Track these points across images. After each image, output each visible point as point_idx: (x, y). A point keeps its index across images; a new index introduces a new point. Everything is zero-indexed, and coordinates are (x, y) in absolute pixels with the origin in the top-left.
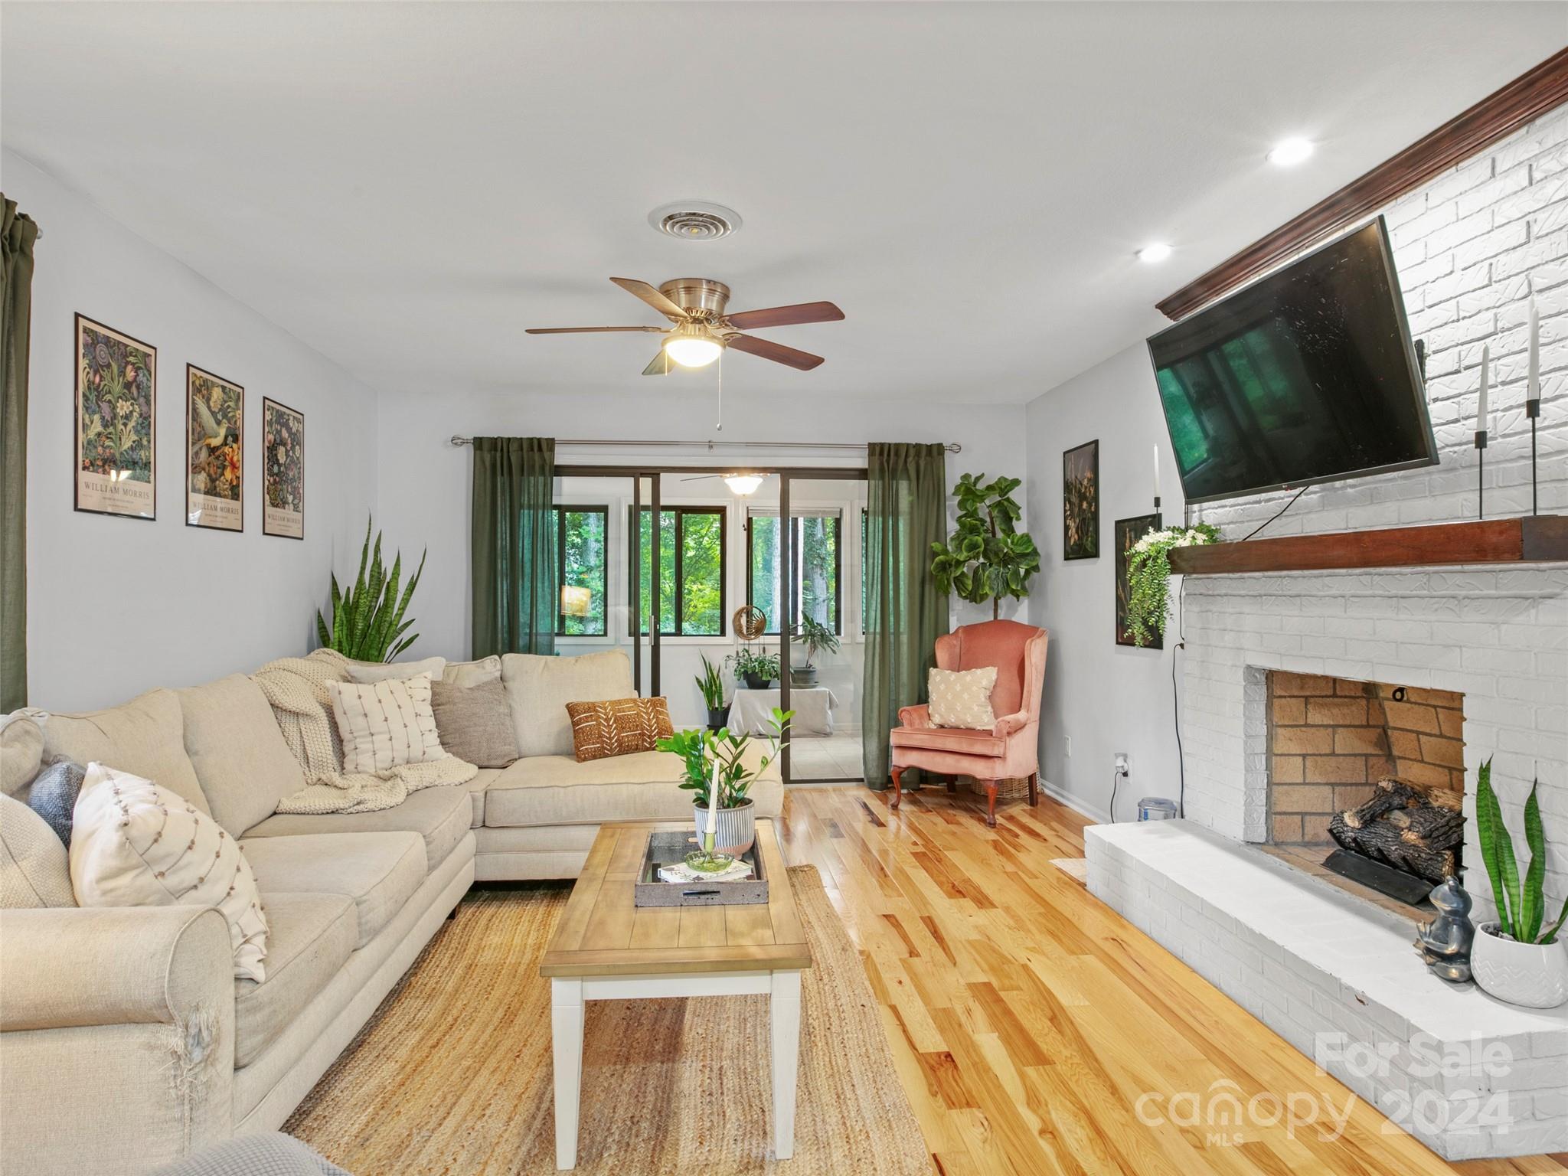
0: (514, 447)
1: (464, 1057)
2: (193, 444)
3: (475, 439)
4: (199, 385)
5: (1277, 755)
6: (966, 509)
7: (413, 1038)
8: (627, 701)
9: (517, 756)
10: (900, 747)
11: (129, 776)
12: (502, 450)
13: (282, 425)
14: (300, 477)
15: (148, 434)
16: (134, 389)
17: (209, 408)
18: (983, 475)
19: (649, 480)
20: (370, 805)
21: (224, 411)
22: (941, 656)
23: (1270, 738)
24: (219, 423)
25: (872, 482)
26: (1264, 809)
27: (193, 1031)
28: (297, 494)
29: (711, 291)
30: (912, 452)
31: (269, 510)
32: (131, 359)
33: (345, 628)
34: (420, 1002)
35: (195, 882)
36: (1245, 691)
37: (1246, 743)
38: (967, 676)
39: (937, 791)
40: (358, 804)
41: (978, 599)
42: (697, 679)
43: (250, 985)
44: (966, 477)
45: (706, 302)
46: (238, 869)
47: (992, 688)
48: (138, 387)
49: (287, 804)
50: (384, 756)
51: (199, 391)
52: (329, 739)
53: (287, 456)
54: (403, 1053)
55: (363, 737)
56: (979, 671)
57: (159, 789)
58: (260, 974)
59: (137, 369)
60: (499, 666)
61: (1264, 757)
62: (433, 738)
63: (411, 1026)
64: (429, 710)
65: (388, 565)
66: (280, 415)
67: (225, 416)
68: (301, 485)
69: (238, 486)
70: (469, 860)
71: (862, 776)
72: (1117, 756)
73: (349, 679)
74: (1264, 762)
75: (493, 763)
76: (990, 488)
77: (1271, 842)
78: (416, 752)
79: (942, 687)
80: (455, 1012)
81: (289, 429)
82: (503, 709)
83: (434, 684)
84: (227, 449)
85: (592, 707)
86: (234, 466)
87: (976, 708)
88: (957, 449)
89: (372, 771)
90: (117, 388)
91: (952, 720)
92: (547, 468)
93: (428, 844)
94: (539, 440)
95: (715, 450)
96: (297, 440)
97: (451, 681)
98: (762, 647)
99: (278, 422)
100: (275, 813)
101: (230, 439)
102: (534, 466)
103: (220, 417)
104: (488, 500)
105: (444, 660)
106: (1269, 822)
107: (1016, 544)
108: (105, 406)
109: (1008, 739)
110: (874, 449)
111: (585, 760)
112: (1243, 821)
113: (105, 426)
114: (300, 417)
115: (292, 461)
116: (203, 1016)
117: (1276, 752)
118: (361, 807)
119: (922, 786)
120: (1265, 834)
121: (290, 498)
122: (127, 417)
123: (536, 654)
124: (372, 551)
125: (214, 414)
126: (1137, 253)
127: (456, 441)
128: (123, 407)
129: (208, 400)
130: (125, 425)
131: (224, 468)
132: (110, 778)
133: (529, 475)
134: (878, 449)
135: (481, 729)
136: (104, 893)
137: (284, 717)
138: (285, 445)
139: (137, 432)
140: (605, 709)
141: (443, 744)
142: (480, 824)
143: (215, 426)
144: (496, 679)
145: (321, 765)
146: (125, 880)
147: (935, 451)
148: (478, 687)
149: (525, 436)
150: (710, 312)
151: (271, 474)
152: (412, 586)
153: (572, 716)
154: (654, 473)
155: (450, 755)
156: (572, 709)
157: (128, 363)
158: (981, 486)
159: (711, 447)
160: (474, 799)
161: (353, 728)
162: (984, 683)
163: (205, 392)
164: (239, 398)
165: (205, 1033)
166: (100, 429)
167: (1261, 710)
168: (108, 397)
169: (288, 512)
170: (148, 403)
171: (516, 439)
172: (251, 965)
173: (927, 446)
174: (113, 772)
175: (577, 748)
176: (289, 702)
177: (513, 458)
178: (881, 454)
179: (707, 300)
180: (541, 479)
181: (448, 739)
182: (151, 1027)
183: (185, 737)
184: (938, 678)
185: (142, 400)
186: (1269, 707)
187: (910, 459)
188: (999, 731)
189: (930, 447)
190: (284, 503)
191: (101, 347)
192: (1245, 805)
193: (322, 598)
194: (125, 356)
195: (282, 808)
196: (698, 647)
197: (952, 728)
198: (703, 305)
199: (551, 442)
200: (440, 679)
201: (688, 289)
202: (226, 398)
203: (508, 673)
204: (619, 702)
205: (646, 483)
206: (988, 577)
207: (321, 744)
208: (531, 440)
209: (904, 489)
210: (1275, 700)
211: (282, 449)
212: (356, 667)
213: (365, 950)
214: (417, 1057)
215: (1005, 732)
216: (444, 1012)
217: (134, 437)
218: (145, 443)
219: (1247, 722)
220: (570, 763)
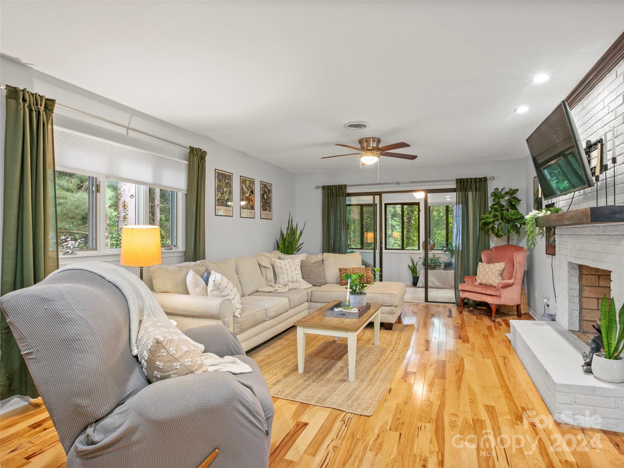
0: (334, 188)
1: (289, 352)
2: (242, 196)
3: (323, 186)
4: (243, 181)
5: (584, 297)
6: (495, 202)
7: (281, 347)
8: (357, 268)
9: (325, 283)
10: (463, 291)
11: (218, 274)
12: (330, 189)
13: (265, 188)
14: (271, 202)
15: (231, 195)
16: (228, 185)
17: (246, 186)
18: (504, 188)
19: (379, 196)
20: (279, 291)
21: (249, 186)
22: (483, 257)
23: (581, 290)
24: (248, 190)
25: (458, 193)
26: (578, 318)
27: (224, 322)
28: (270, 207)
29: (374, 141)
30: (473, 181)
31: (262, 212)
32: (227, 177)
33: (283, 245)
34: (285, 341)
35: (227, 295)
36: (568, 272)
37: (569, 292)
38: (492, 266)
39: (483, 309)
40: (276, 291)
41: (500, 236)
42: (409, 265)
43: (237, 318)
44: (497, 189)
45: (373, 144)
46: (236, 295)
47: (502, 271)
48: (229, 184)
49: (260, 290)
50: (286, 279)
51: (243, 182)
52: (273, 274)
53: (267, 196)
54: (276, 349)
55: (281, 274)
56: (497, 264)
57: (223, 277)
58: (239, 316)
59: (228, 180)
60: (322, 257)
61: (578, 298)
62: (300, 276)
63: (281, 345)
64: (300, 268)
65: (294, 226)
66: (265, 185)
67: (250, 188)
68: (271, 204)
69: (253, 206)
70: (306, 310)
71: (455, 302)
72: (544, 298)
73: (279, 259)
74: (578, 299)
75: (317, 285)
76: (507, 193)
77: (581, 331)
78: (295, 279)
79: (481, 269)
80: (292, 344)
81: (267, 189)
82: (321, 269)
83: (302, 261)
84: (250, 197)
85: (346, 270)
86: (252, 201)
87: (493, 278)
88: (493, 178)
89: (283, 284)
90: (224, 185)
91: (484, 282)
92: (344, 194)
93: (289, 301)
94: (341, 185)
95: (400, 185)
96: (270, 191)
97: (308, 261)
98: (433, 254)
99: (264, 187)
100: (257, 292)
101: (251, 194)
102: (340, 194)
103: (248, 188)
104: (327, 205)
105: (306, 254)
106: (581, 323)
107: (512, 215)
108: (221, 190)
109: (502, 290)
110: (458, 181)
111: (342, 285)
112: (568, 322)
113: (221, 195)
114: (271, 185)
115: (269, 198)
116: (226, 319)
117: (584, 296)
118: (276, 292)
119: (477, 307)
120: (579, 328)
121: (268, 208)
122: (226, 192)
123: (342, 254)
124: (290, 222)
125: (247, 188)
126: (515, 110)
127: (317, 187)
128: (225, 189)
129: (245, 184)
130: (226, 194)
131: (250, 201)
132: (215, 274)
133: (339, 197)
134: (459, 181)
135: (314, 274)
136: (212, 295)
137: (261, 268)
138: (266, 193)
139: (229, 195)
140: (350, 270)
141: (303, 278)
142: (310, 301)
143: (247, 191)
144: (321, 260)
145: (271, 281)
146: (214, 292)
147: (483, 180)
148: (315, 263)
149: (337, 184)
150: (373, 147)
151: (263, 202)
152: (301, 234)
153: (340, 272)
154: (380, 194)
155: (305, 281)
156: (340, 270)
157: (226, 178)
158: (503, 193)
159: (398, 184)
160: (308, 293)
161: (279, 272)
162: (499, 268)
163: (244, 182)
164: (253, 182)
165: (226, 323)
166: (220, 195)
167: (576, 279)
168: (222, 187)
169: (268, 212)
170: (231, 187)
171: (335, 185)
172: (237, 314)
173: (479, 178)
174: (216, 273)
175: (340, 281)
176: (263, 264)
177: (334, 192)
178: (461, 182)
179: (372, 144)
180: (342, 197)
181: (304, 277)
182: (218, 320)
183: (236, 270)
184: (481, 266)
185: (229, 187)
186: (580, 278)
187: (473, 184)
188: (499, 286)
189: (480, 179)
190: (266, 209)
191: (220, 176)
192: (568, 315)
193: (278, 237)
194: (226, 177)
195: (259, 290)
196: (409, 254)
197: (484, 285)
198: (371, 145)
199: (345, 186)
200: (305, 259)
201: (366, 141)
202: (250, 183)
203: (324, 259)
204: (355, 268)
205: (377, 197)
206: (501, 228)
207: (271, 275)
208: (339, 185)
209: (470, 194)
210: (583, 276)
211: (266, 195)
212: (282, 255)
213: (267, 322)
214: (279, 350)
215: (500, 286)
216: (290, 343)
217: (228, 196)
218: (230, 197)
219: (570, 284)
220: (339, 286)
